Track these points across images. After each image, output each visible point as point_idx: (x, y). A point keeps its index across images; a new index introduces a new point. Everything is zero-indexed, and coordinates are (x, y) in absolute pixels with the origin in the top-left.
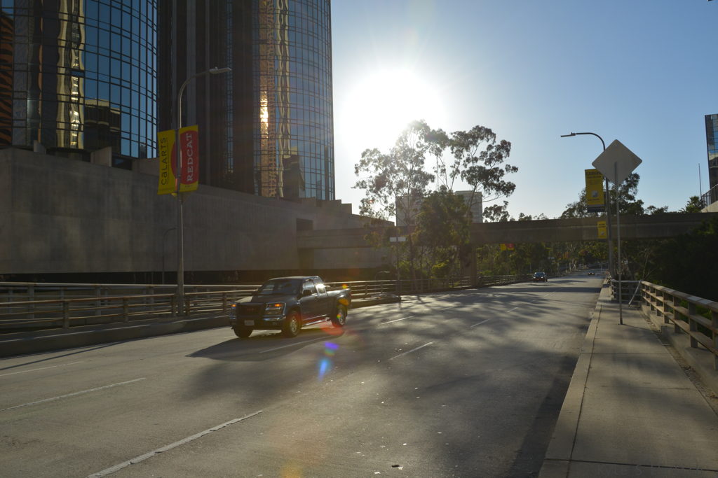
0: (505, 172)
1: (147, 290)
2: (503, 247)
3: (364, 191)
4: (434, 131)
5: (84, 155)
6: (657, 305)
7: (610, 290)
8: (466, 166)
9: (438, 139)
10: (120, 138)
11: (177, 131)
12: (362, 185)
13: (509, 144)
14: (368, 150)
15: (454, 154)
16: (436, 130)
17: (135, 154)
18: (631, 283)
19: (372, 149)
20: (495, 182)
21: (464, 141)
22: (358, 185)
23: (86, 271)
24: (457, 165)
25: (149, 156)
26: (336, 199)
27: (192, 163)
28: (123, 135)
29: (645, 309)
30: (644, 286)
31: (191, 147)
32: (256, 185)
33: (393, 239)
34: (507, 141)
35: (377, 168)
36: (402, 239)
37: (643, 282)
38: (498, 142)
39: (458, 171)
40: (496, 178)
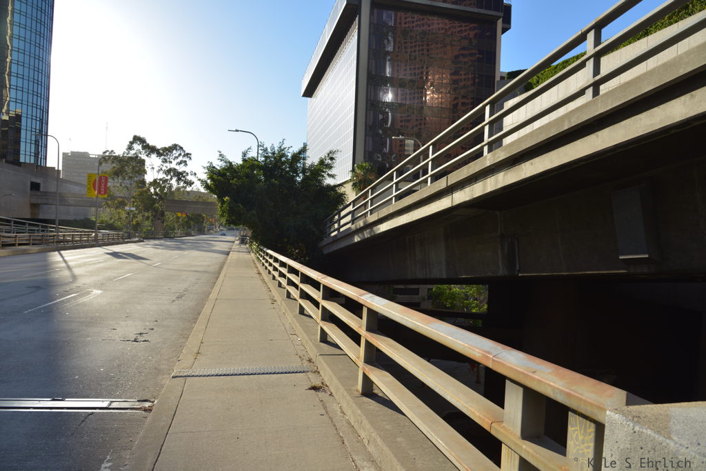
0: (189, 174)
2: (179, 214)
4: (148, 144)
14: (107, 150)
39: (161, 169)
40: (184, 177)
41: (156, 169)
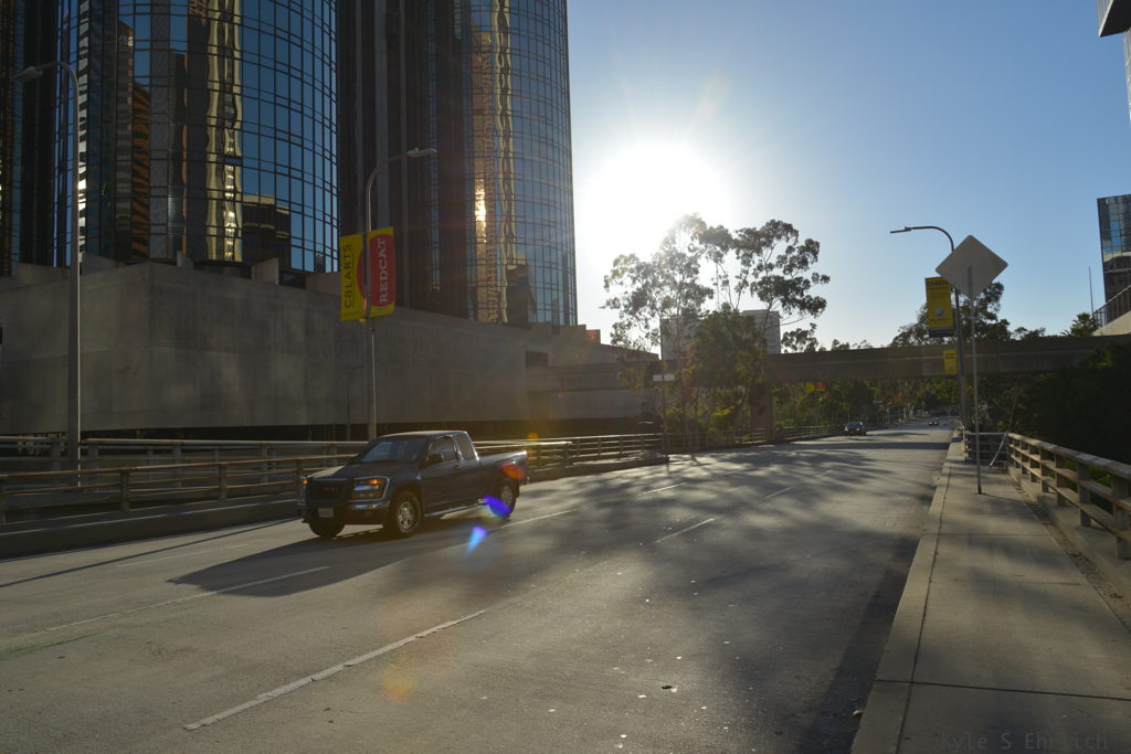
0: (812, 283)
1: (328, 449)
2: (810, 387)
3: (617, 311)
4: (711, 228)
5: (243, 269)
6: (1032, 467)
7: (962, 446)
8: (756, 276)
9: (718, 240)
10: (290, 246)
11: (365, 237)
12: (614, 304)
13: (817, 244)
14: (622, 256)
15: (740, 260)
16: (715, 226)
17: (310, 267)
18: (992, 436)
19: (627, 255)
20: (798, 297)
21: (753, 242)
22: (608, 303)
23: (246, 423)
24: (744, 275)
25: (328, 270)
26: (579, 323)
27: (386, 278)
28: (294, 242)
29: (1014, 472)
30: (1011, 440)
31: (384, 256)
32: (470, 307)
33: (657, 378)
34: (815, 240)
35: (634, 280)
36: (670, 377)
37: (1011, 435)
38: (802, 242)
39: (745, 282)
40: (800, 291)
41: (734, 283)
